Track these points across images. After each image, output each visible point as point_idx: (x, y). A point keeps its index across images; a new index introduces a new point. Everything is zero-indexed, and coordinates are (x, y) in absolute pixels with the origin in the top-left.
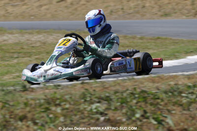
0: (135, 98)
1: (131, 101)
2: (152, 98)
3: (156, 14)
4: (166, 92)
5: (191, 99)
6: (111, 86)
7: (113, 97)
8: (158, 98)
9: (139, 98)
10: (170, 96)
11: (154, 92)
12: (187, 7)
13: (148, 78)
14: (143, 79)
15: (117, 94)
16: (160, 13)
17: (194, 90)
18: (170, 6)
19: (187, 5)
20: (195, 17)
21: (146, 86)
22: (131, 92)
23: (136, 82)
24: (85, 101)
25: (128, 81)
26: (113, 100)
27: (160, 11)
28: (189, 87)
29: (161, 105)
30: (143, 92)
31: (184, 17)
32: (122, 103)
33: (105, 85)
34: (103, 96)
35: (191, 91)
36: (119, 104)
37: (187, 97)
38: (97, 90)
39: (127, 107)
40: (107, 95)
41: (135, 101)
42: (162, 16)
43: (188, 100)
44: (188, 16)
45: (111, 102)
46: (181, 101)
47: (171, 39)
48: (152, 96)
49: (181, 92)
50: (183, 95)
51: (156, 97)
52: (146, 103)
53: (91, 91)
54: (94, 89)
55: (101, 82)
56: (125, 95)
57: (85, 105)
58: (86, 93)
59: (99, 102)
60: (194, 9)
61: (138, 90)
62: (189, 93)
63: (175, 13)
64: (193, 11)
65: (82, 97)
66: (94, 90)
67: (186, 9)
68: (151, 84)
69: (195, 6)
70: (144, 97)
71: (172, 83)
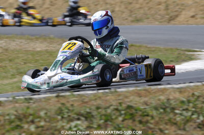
0: (121, 115)
1: (116, 118)
2: (141, 115)
3: (126, 19)
4: (156, 109)
5: (186, 117)
6: (91, 100)
7: (94, 113)
8: (148, 115)
9: (125, 114)
10: (161, 113)
11: (142, 108)
12: (160, 12)
13: (133, 91)
14: (126, 92)
15: (100, 110)
16: (130, 19)
17: (189, 106)
18: (142, 11)
19: (160, 11)
20: (169, 23)
21: (131, 101)
22: (115, 107)
23: (119, 95)
24: (63, 117)
25: (110, 95)
26: (96, 117)
27: (130, 16)
28: (183, 102)
29: (151, 124)
30: (129, 107)
31: (157, 23)
32: (106, 121)
33: (84, 99)
34: (82, 112)
35: (185, 107)
36: (102, 121)
37: (181, 114)
38: (76, 104)
39: (112, 125)
40: (88, 110)
41: (120, 119)
42: (132, 21)
43: (183, 117)
44: (161, 22)
45: (92, 119)
46: (175, 119)
47: (146, 47)
48: (140, 113)
49: (173, 109)
50: (177, 111)
51: (145, 114)
52: (134, 121)
53: (68, 105)
54: (71, 103)
55: (79, 95)
56: (109, 111)
57: (63, 122)
58: (63, 108)
59: (78, 119)
60: (168, 15)
61: (124, 106)
62: (184, 110)
63: (148, 18)
64: (167, 16)
65: (58, 112)
66: (72, 105)
67: (160, 15)
68: (137, 99)
69: (169, 11)
70: (132, 114)
71: (162, 98)
